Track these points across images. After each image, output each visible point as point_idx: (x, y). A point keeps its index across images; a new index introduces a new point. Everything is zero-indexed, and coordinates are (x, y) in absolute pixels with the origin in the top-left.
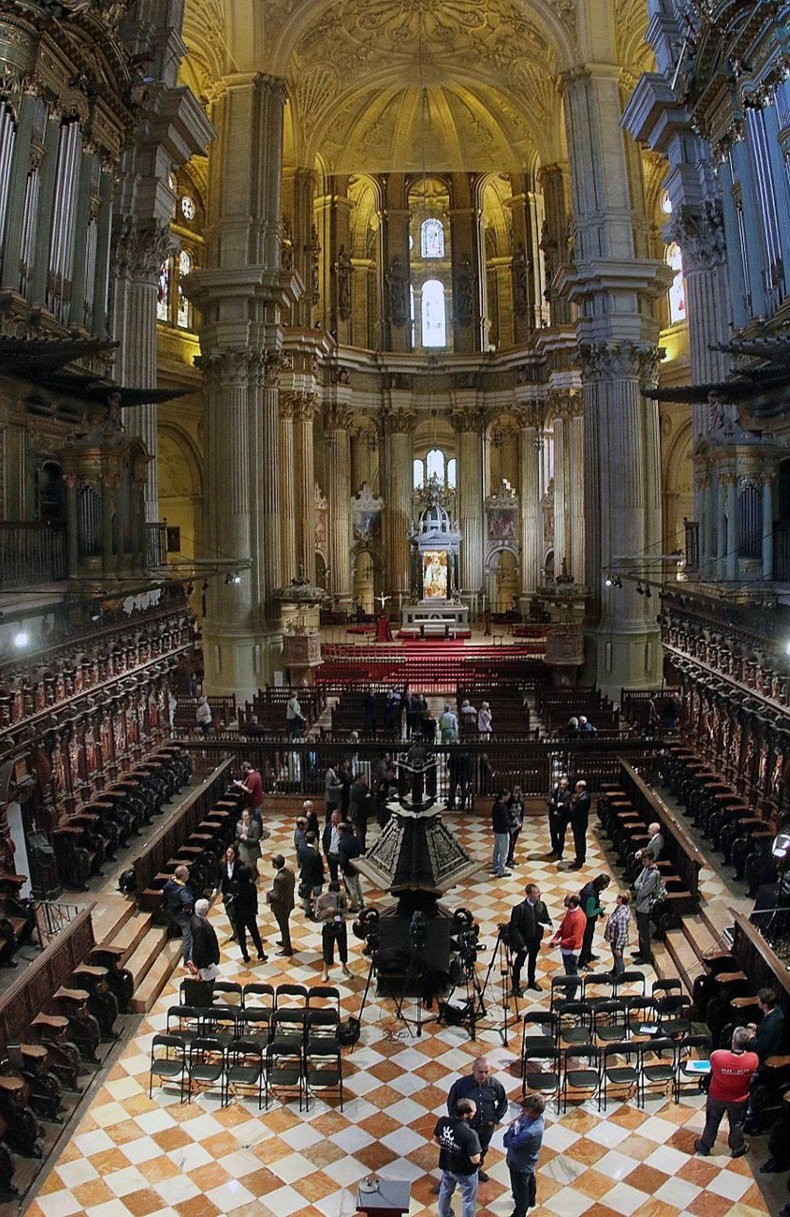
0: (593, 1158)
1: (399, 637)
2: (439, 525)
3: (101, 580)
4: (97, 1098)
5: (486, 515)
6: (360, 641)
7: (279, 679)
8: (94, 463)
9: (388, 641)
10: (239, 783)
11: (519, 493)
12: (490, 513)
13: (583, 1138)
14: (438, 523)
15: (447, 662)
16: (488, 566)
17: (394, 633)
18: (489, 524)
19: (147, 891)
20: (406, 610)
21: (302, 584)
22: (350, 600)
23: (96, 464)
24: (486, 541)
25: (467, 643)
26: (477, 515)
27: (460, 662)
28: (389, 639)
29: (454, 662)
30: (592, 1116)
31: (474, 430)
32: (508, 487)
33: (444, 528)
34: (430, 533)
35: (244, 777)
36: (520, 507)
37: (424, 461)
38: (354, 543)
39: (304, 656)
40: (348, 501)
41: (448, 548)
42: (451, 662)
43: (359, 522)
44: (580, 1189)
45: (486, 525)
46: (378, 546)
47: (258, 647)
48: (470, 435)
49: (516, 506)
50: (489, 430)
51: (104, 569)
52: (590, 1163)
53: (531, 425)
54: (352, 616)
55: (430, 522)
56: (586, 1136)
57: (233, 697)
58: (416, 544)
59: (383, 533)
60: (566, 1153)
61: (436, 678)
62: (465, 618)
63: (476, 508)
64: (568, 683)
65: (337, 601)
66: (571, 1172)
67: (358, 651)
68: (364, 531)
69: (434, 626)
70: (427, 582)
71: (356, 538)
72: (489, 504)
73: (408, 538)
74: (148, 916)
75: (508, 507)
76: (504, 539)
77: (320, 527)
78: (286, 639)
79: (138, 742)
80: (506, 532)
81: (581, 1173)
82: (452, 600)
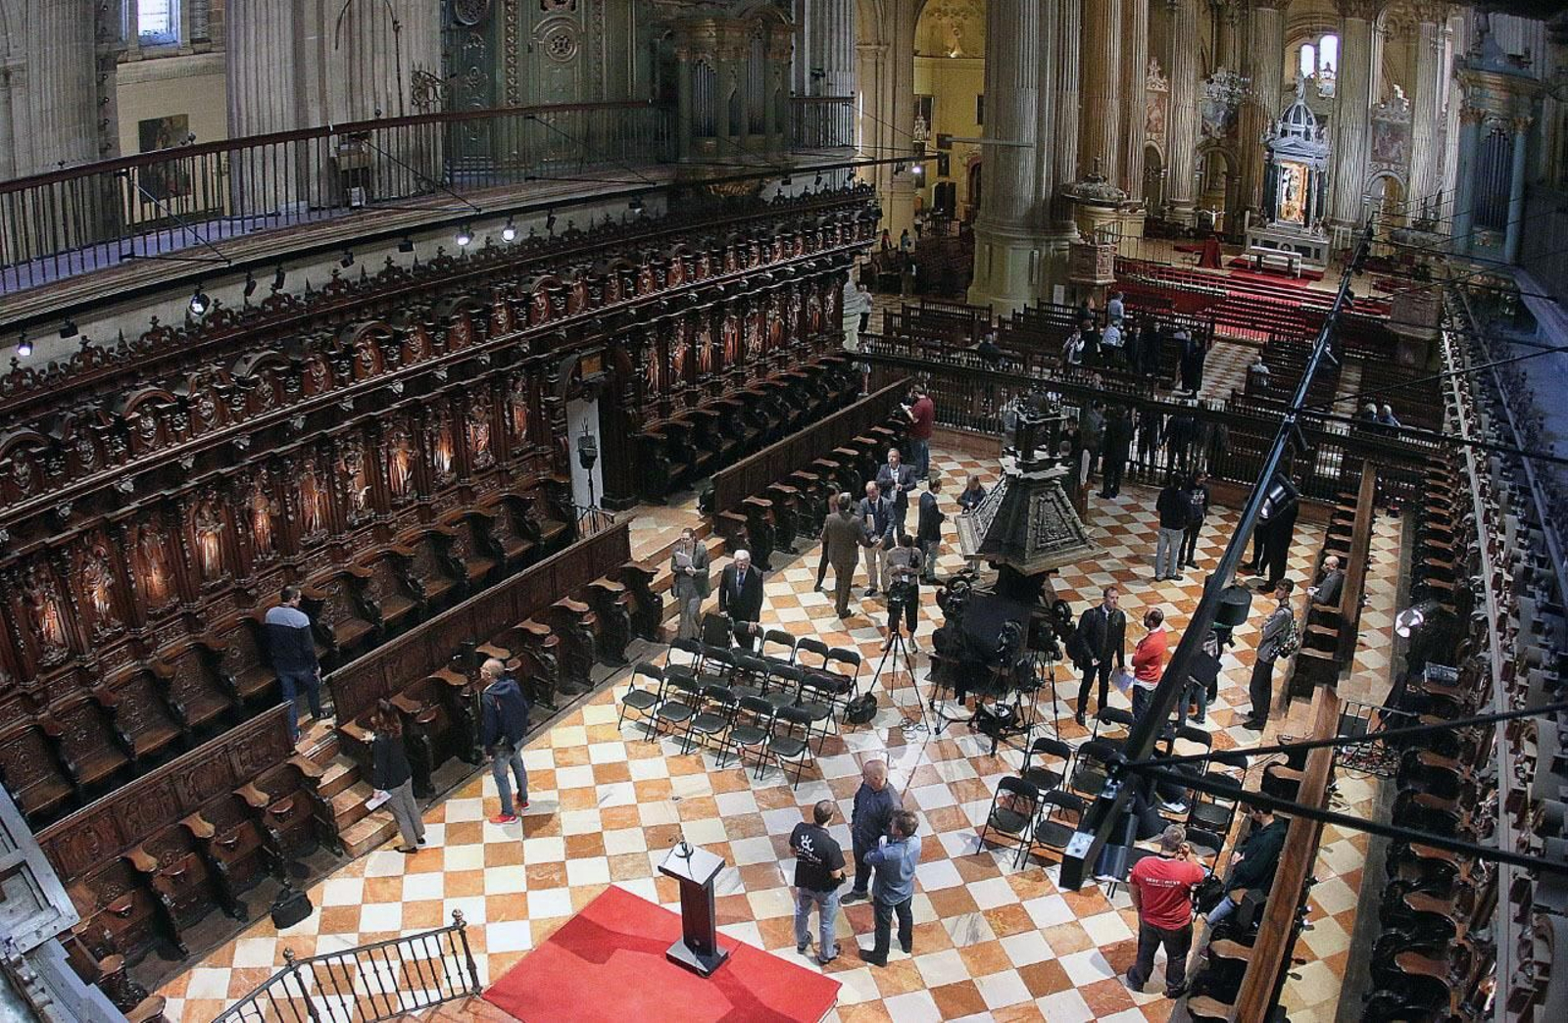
0: (1009, 930)
1: (1231, 264)
2: (1303, 130)
3: (713, 164)
4: (569, 718)
5: (1370, 127)
6: (1177, 261)
7: (1059, 294)
8: (709, 34)
9: (1216, 268)
10: (905, 407)
11: (1412, 107)
12: (1376, 124)
13: (1020, 905)
14: (1302, 127)
15: (1278, 305)
16: (1368, 193)
17: (1226, 258)
18: (1374, 138)
19: (726, 513)
20: (1251, 232)
21: (1096, 181)
22: (1190, 210)
23: (711, 36)
24: (1368, 161)
25: (1312, 286)
26: (1361, 125)
27: (1292, 307)
28: (1217, 265)
29: (1286, 307)
30: (1051, 883)
31: (1361, 16)
32: (1400, 95)
33: (1307, 134)
34: (1290, 139)
35: (913, 402)
36: (1412, 121)
37: (1317, 47)
38: (1201, 138)
39: (1091, 271)
40: (1197, 84)
41: (1311, 161)
42: (1282, 306)
43: (1210, 112)
44: (968, 959)
45: (1369, 141)
46: (1232, 146)
47: (1036, 252)
48: (1356, 22)
49: (1407, 121)
50: (1382, 18)
51: (719, 153)
52: (1001, 934)
53: (1431, 19)
54: (1190, 229)
55: (1291, 126)
56: (1025, 904)
57: (990, 309)
58: (1271, 151)
59: (1241, 131)
60: (987, 913)
61: (1254, 322)
62: (1325, 254)
63: (1360, 118)
64: (1412, 361)
65: (1172, 208)
66: (975, 936)
67: (1172, 274)
68: (1216, 126)
69: (1276, 258)
70: (1283, 202)
71: (1204, 132)
72: (1375, 113)
73: (1262, 142)
74: (721, 540)
75: (1397, 121)
76: (1389, 162)
77: (1156, 113)
78: (1074, 247)
79: (784, 345)
80: (1393, 154)
81: (985, 939)
82: (1310, 229)
